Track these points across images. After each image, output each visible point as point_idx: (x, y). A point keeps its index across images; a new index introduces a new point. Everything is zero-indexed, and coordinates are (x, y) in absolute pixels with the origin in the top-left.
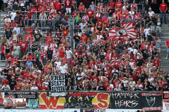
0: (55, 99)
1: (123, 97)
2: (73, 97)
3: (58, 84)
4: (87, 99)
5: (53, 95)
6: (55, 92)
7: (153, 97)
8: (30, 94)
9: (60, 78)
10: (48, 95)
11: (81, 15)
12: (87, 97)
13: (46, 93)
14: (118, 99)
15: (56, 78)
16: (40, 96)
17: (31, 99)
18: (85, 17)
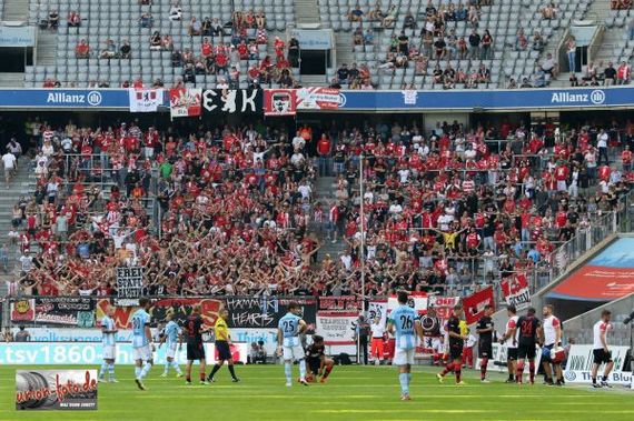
0: (125, 310)
1: (246, 306)
2: (157, 307)
3: (130, 284)
4: (182, 312)
5: (121, 302)
6: (124, 297)
7: (300, 306)
8: (80, 302)
9: (134, 273)
10: (112, 303)
11: (172, 160)
12: (182, 307)
13: (108, 300)
14: (239, 310)
15: (127, 272)
16: (98, 306)
17: (82, 310)
18: (180, 165)
